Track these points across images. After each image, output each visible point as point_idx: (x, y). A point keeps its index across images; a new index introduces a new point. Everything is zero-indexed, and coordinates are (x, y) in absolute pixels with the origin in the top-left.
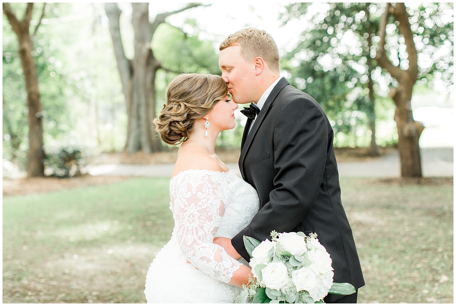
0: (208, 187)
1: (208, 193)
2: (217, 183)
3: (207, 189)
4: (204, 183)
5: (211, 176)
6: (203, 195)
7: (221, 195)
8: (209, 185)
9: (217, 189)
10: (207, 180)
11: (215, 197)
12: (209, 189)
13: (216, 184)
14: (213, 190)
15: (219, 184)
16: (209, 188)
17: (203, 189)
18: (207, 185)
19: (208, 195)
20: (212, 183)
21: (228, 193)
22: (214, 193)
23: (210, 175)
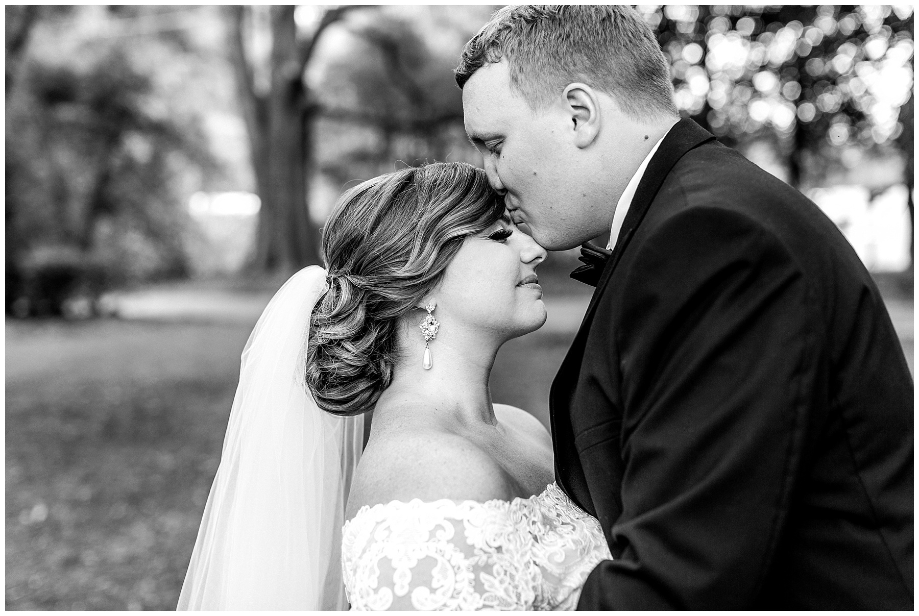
0: (454, 564)
1: (455, 589)
2: (491, 547)
3: (451, 572)
4: (436, 552)
5: (466, 524)
6: (432, 596)
7: (506, 590)
8: (459, 558)
9: (488, 568)
10: (448, 542)
11: (482, 603)
12: (456, 574)
13: (485, 552)
14: (472, 576)
15: (499, 549)
16: (457, 569)
17: (435, 572)
18: (447, 557)
19: (452, 597)
20: (469, 551)
21: (534, 579)
22: (478, 587)
23: (462, 521)
